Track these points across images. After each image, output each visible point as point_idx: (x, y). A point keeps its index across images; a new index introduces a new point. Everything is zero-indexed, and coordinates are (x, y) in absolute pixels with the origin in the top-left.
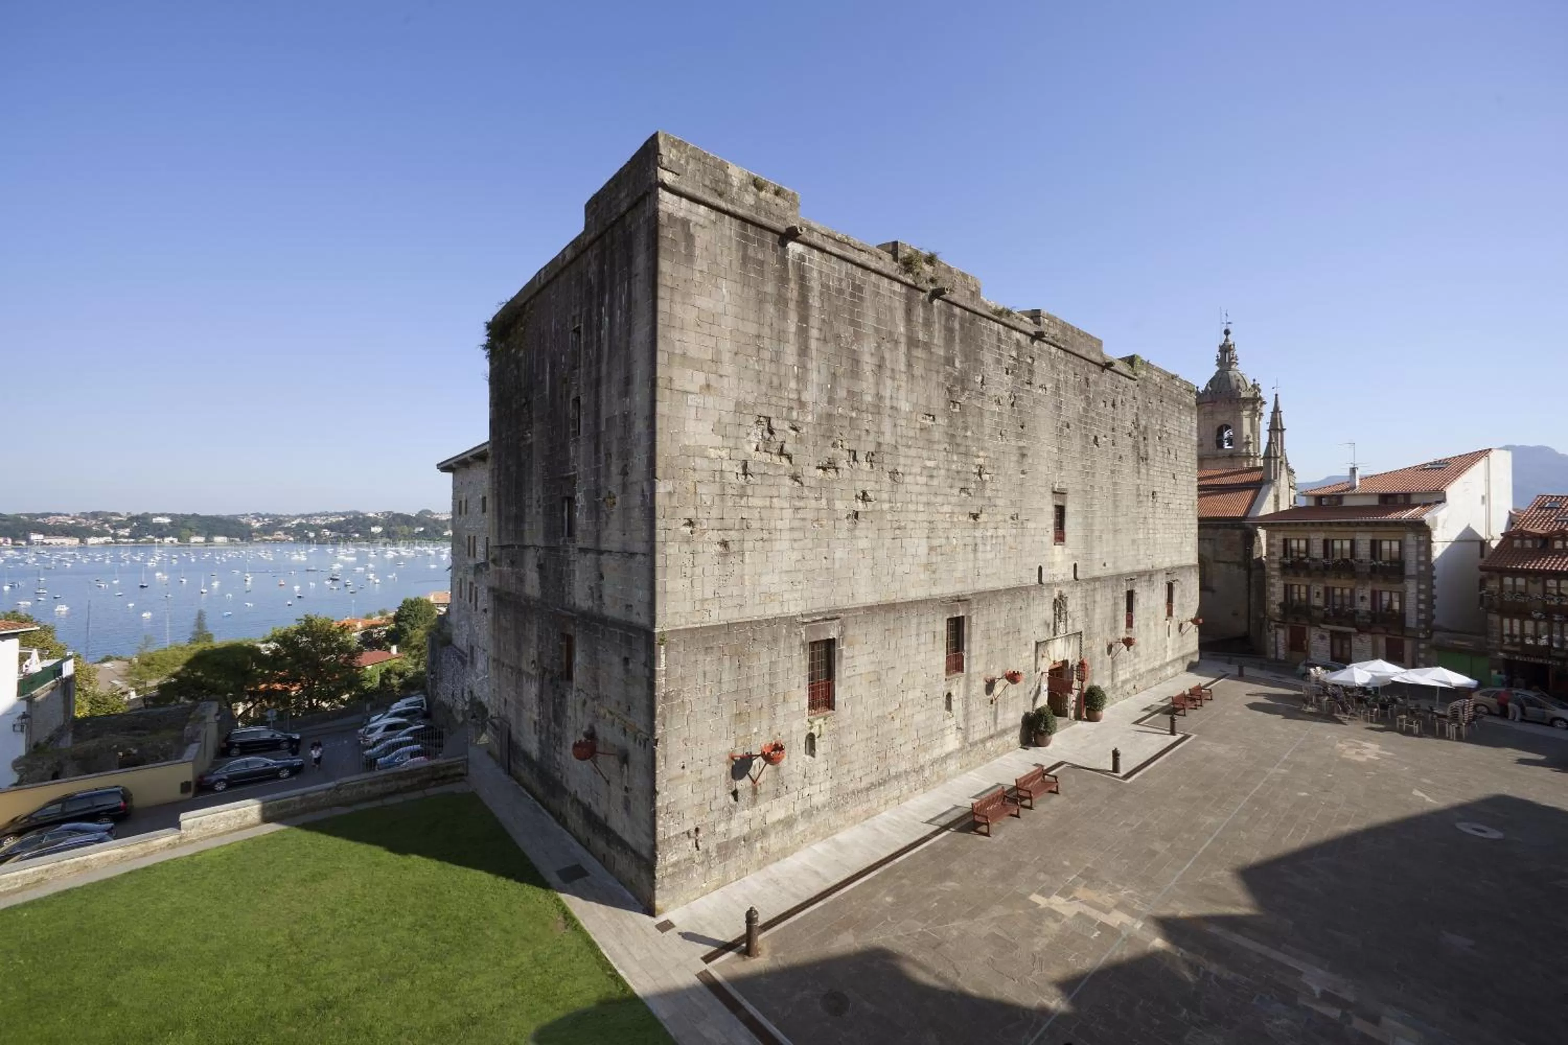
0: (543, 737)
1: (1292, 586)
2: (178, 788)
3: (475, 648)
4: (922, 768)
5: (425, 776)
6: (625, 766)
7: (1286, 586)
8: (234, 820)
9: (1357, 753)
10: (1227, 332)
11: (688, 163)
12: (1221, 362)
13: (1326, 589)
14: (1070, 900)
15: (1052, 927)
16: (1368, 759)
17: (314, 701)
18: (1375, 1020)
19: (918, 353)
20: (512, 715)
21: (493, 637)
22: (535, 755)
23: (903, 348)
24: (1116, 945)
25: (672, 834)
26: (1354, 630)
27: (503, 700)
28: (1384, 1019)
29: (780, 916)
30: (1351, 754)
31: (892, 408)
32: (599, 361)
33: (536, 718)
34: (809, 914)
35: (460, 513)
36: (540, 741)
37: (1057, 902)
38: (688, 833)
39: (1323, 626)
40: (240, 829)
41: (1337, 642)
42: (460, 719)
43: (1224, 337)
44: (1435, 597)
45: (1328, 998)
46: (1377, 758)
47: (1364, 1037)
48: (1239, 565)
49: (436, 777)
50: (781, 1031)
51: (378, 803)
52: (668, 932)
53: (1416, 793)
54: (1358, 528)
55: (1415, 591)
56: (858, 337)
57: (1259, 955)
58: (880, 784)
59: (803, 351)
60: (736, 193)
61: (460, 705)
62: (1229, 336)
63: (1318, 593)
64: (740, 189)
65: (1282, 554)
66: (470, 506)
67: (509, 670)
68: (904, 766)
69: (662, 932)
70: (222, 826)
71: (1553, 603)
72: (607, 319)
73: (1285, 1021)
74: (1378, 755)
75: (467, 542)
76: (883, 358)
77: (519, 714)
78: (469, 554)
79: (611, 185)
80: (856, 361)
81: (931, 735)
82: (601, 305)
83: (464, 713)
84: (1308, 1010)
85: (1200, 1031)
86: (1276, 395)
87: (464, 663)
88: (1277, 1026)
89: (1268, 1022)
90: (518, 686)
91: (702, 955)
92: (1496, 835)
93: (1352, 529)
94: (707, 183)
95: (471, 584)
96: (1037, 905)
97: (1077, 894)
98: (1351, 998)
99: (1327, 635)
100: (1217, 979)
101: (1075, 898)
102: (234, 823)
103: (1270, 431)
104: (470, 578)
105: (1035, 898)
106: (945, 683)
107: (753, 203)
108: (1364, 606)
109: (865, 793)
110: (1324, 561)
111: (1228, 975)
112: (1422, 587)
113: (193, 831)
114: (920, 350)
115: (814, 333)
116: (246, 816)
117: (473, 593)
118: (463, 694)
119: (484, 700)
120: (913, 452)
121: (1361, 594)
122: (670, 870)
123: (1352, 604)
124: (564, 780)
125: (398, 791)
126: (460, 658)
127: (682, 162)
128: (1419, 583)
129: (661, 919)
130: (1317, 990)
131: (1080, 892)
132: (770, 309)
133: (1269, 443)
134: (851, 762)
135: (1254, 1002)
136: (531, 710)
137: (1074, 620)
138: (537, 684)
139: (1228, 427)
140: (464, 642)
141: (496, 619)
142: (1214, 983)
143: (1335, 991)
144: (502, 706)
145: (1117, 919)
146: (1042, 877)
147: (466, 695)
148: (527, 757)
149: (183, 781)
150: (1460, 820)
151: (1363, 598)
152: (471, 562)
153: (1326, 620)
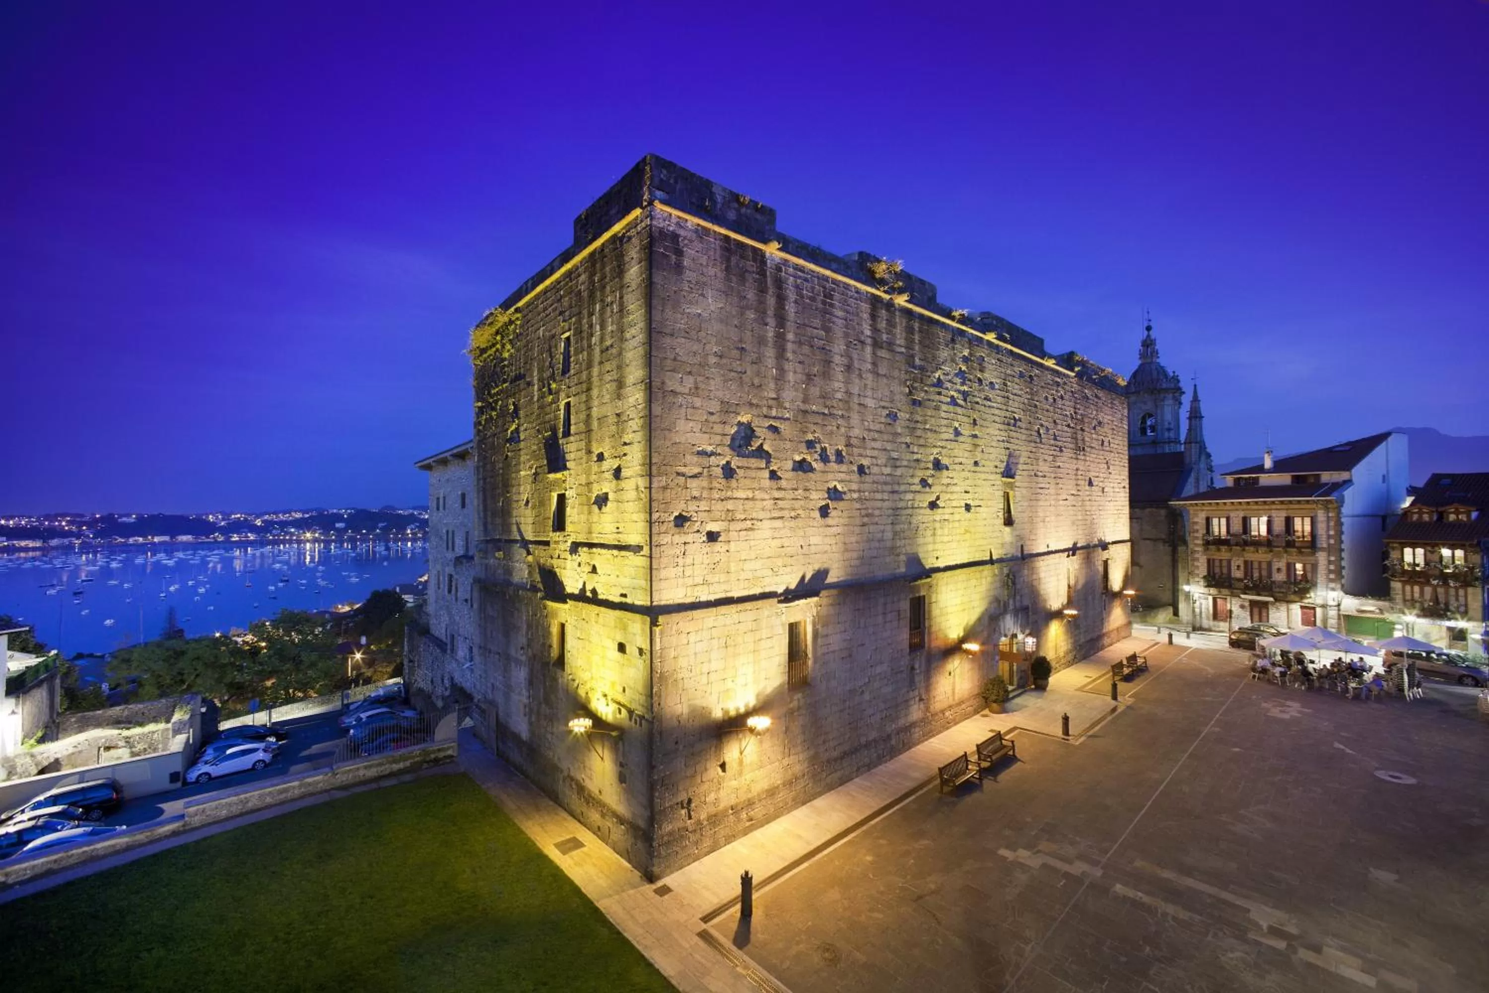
0: (533, 719)
1: (1214, 560)
2: (167, 779)
3: (456, 636)
4: (889, 737)
5: (416, 759)
6: (621, 743)
7: (1209, 561)
8: (235, 807)
9: (1281, 711)
10: (1149, 328)
11: (676, 182)
12: (1142, 356)
13: (1246, 562)
14: (1034, 854)
15: (1022, 878)
16: (1291, 716)
17: (291, 691)
18: (1317, 949)
19: (882, 353)
20: (500, 699)
21: (479, 626)
22: (525, 736)
23: (869, 349)
24: (1081, 891)
25: (667, 805)
26: (1271, 599)
27: (489, 685)
28: (1325, 949)
29: (770, 877)
30: (1275, 712)
31: (860, 404)
32: (590, 366)
33: (526, 701)
34: (796, 874)
35: (438, 509)
36: (531, 724)
37: (1023, 854)
38: (682, 804)
39: (1243, 596)
40: (241, 815)
41: (1256, 611)
42: (440, 704)
43: (1146, 333)
44: (1344, 568)
45: (1275, 932)
46: (1299, 715)
47: (1310, 965)
48: (1164, 542)
49: (428, 759)
50: (782, 982)
51: (374, 786)
52: (666, 897)
53: (1337, 745)
54: (1274, 507)
55: (1326, 562)
56: (829, 340)
57: (1210, 896)
58: (852, 753)
59: (781, 355)
60: (720, 209)
61: (439, 691)
62: (1151, 332)
63: (1238, 566)
64: (723, 204)
65: (1205, 532)
66: (449, 502)
67: (497, 656)
68: (873, 735)
69: (661, 896)
70: (224, 813)
71: (1448, 571)
72: (598, 327)
73: (1238, 954)
74: (1300, 712)
75: (445, 538)
76: (851, 359)
77: (507, 696)
78: (448, 548)
79: (602, 202)
80: (828, 362)
81: (897, 706)
82: (591, 314)
83: (443, 698)
84: (1258, 943)
85: (1163, 965)
86: (1195, 386)
87: (444, 651)
88: (1232, 959)
89: (1223, 955)
90: (506, 670)
91: (700, 916)
92: (1411, 781)
93: (1267, 507)
94: (694, 200)
95: (451, 576)
96: (1006, 858)
97: (1040, 848)
98: (1294, 931)
99: (1247, 604)
100: (1174, 918)
101: (1039, 851)
102: (235, 810)
103: (1190, 418)
104: (449, 570)
105: (1004, 852)
106: (908, 657)
107: (734, 218)
108: (1280, 577)
109: (839, 761)
110: (1244, 537)
111: (1184, 915)
112: (1332, 558)
113: (196, 818)
114: (883, 351)
115: (790, 336)
116: (247, 802)
117: (454, 584)
118: (443, 680)
119: (467, 686)
120: (878, 445)
121: (1277, 567)
122: (666, 838)
123: (1270, 575)
124: (556, 758)
125: (392, 775)
126: (439, 646)
127: (672, 181)
128: (1329, 555)
129: (660, 884)
130: (1265, 926)
131: (1043, 845)
132: (751, 315)
133: (1190, 430)
134: (826, 733)
135: (1209, 938)
136: (520, 694)
137: (1021, 596)
138: (527, 669)
139: (1150, 416)
140: (443, 631)
141: (482, 609)
142: (1172, 923)
143: (1281, 925)
144: (489, 691)
145: (1078, 868)
146: (1007, 832)
147: (446, 681)
148: (516, 737)
149: (172, 771)
150: (1377, 769)
151: (1279, 570)
152: (450, 555)
153: (1246, 590)
